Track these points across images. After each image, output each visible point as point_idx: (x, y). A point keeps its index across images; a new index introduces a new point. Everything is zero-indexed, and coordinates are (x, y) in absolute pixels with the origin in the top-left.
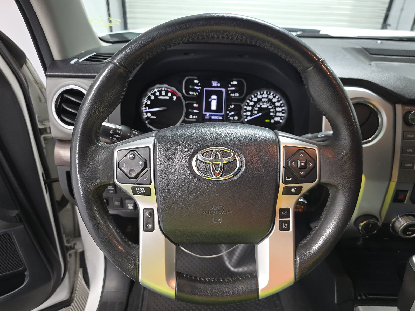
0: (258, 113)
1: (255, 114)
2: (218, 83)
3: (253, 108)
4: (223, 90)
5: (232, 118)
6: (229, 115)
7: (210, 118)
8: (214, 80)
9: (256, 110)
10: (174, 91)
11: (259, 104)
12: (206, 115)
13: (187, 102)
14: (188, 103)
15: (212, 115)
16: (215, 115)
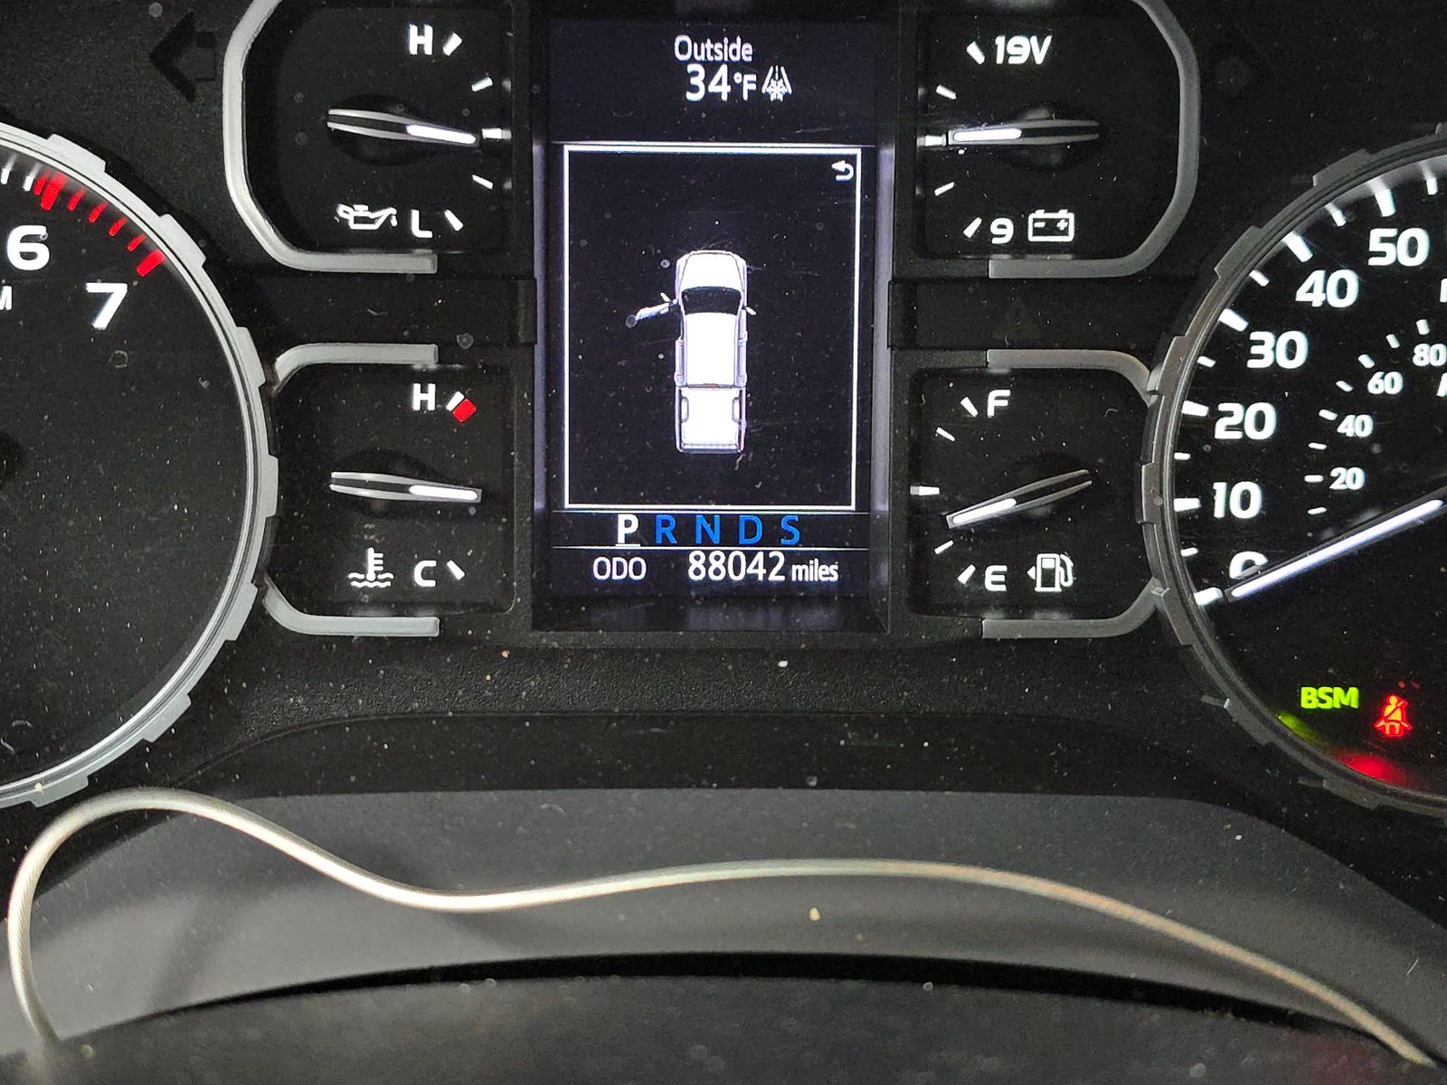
0: (1382, 497)
1: (1346, 512)
2: (758, 66)
3: (1298, 423)
4: (846, 161)
5: (994, 579)
6: (946, 532)
7: (668, 569)
8: (709, 26)
9: (1348, 452)
10: (89, 202)
11: (1398, 360)
12: (604, 529)
13: (287, 362)
14: (307, 374)
15: (686, 530)
16: (730, 533)
